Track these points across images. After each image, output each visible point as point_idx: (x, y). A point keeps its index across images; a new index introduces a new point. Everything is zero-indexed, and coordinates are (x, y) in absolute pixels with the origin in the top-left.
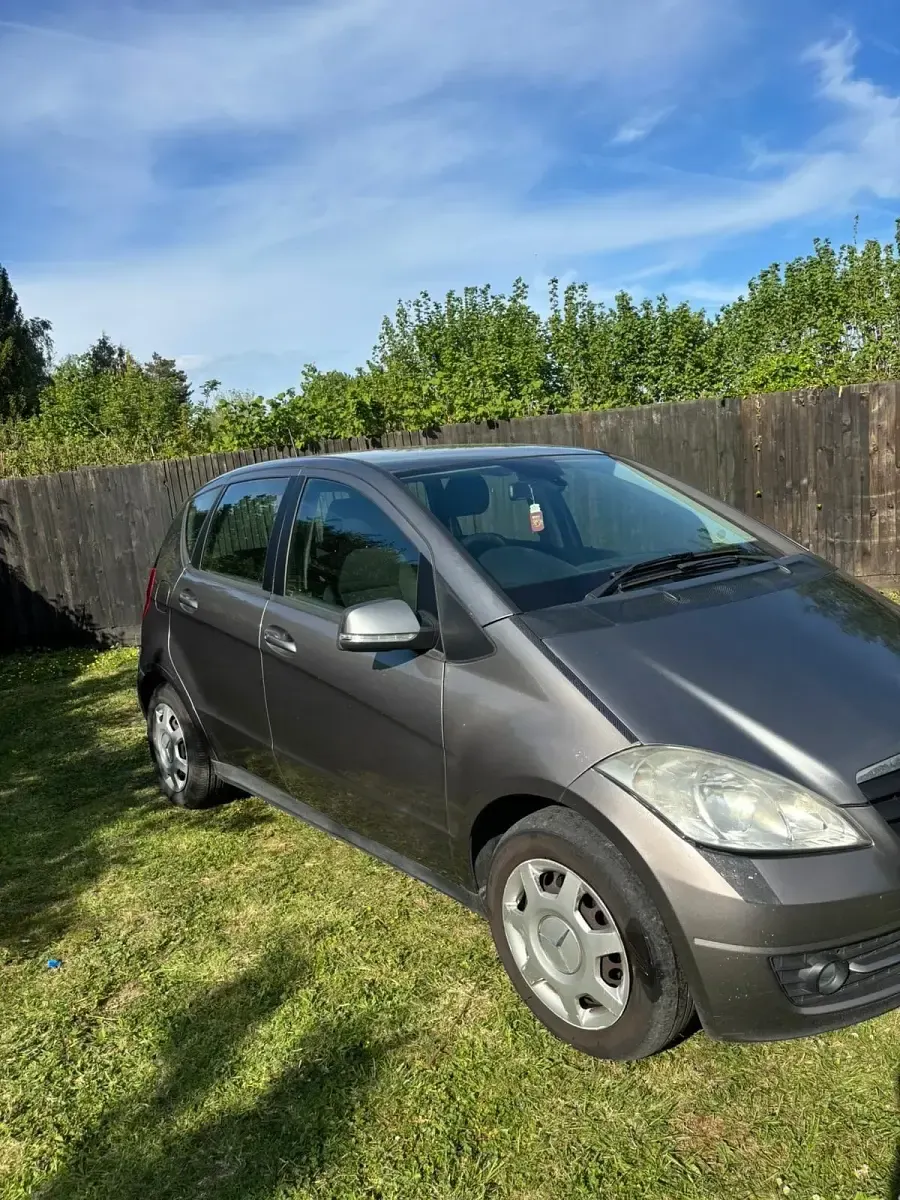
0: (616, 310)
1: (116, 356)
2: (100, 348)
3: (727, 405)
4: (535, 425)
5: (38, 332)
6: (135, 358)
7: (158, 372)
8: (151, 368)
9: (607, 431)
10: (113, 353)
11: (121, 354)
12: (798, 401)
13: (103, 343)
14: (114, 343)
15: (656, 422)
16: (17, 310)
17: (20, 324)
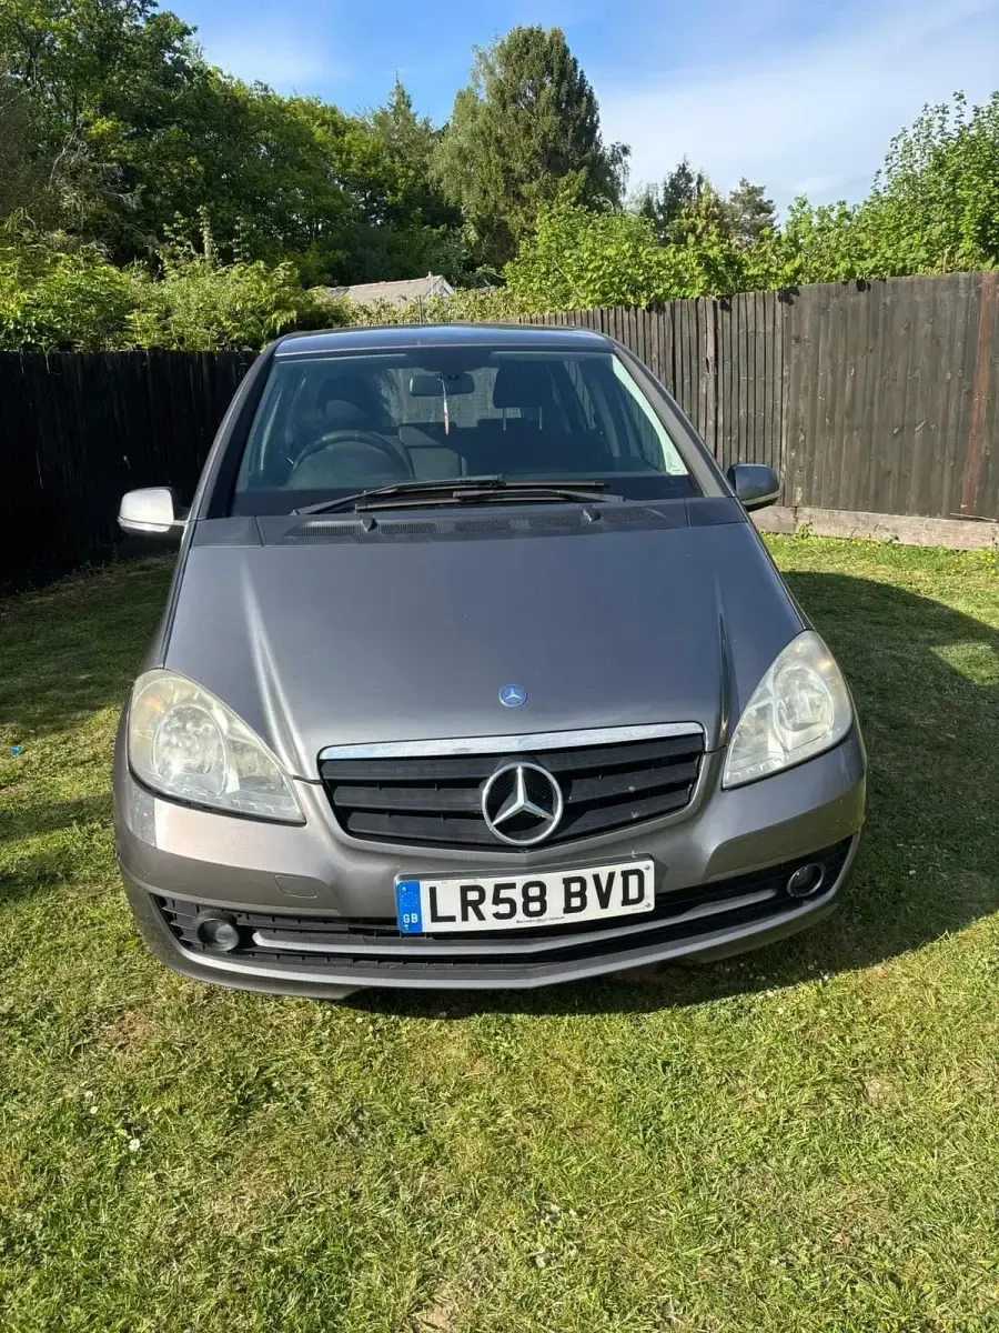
1: (693, 185)
2: (678, 175)
5: (616, 159)
6: (713, 186)
7: (743, 202)
8: (736, 197)
10: (690, 180)
11: (700, 181)
13: (683, 168)
14: (693, 169)
16: (597, 135)
17: (598, 150)
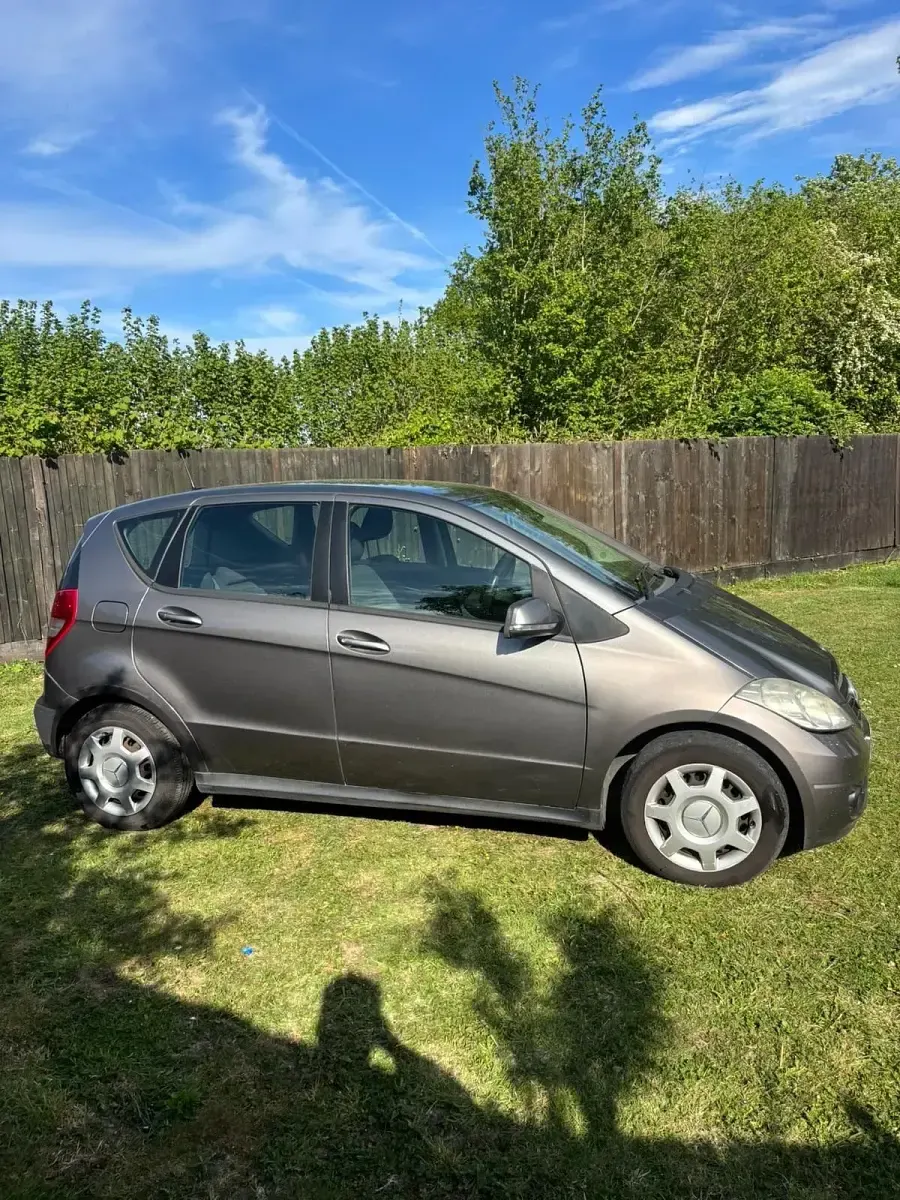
0: (193, 347)
3: (392, 453)
4: (226, 457)
9: (293, 468)
12: (443, 454)
15: (335, 463)
